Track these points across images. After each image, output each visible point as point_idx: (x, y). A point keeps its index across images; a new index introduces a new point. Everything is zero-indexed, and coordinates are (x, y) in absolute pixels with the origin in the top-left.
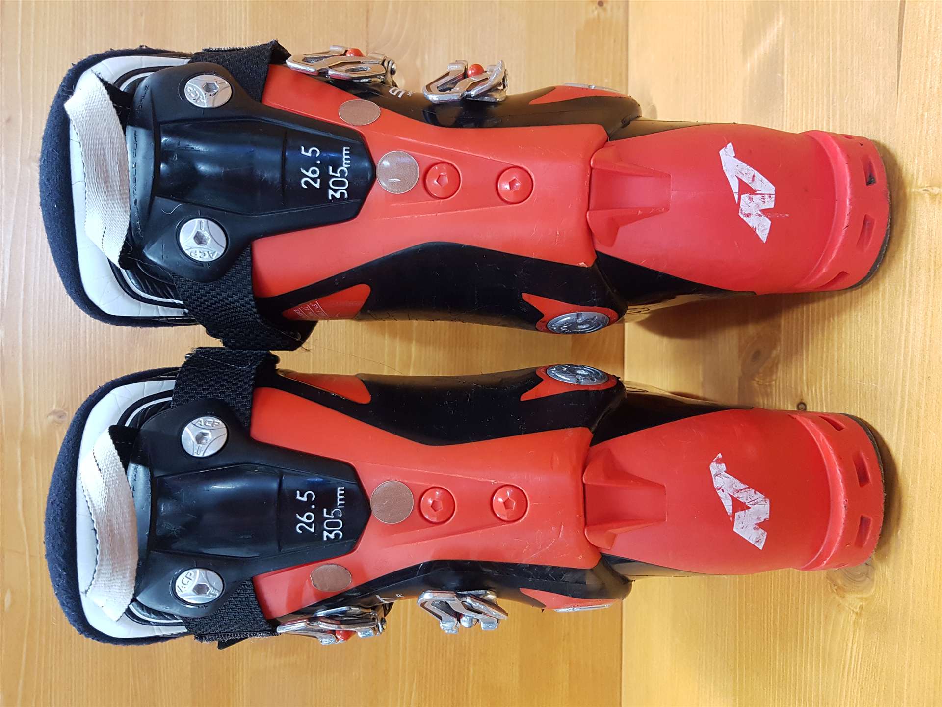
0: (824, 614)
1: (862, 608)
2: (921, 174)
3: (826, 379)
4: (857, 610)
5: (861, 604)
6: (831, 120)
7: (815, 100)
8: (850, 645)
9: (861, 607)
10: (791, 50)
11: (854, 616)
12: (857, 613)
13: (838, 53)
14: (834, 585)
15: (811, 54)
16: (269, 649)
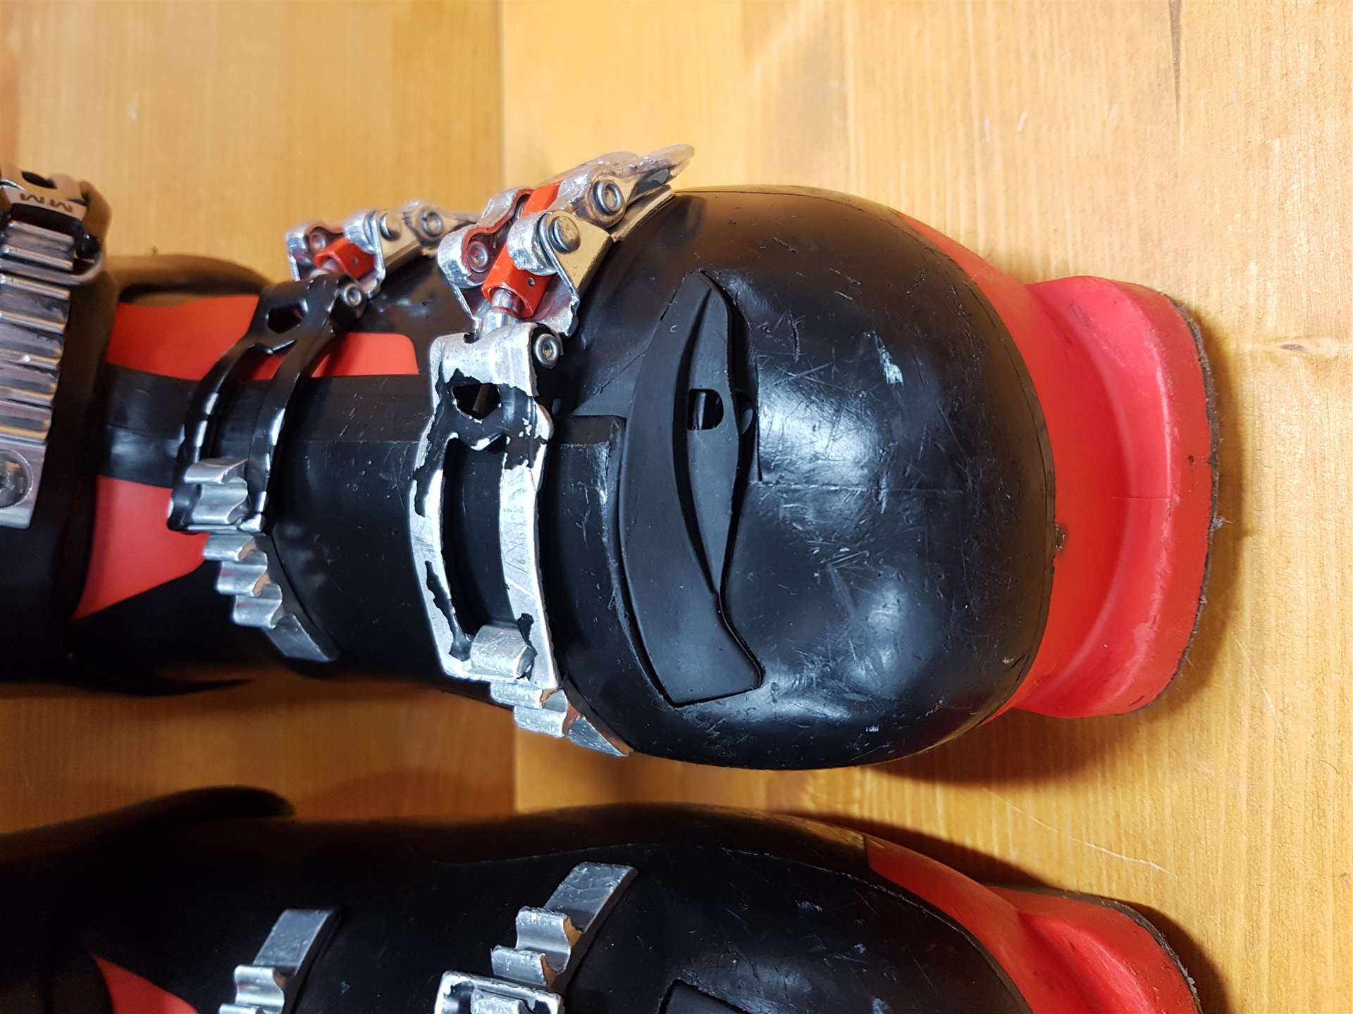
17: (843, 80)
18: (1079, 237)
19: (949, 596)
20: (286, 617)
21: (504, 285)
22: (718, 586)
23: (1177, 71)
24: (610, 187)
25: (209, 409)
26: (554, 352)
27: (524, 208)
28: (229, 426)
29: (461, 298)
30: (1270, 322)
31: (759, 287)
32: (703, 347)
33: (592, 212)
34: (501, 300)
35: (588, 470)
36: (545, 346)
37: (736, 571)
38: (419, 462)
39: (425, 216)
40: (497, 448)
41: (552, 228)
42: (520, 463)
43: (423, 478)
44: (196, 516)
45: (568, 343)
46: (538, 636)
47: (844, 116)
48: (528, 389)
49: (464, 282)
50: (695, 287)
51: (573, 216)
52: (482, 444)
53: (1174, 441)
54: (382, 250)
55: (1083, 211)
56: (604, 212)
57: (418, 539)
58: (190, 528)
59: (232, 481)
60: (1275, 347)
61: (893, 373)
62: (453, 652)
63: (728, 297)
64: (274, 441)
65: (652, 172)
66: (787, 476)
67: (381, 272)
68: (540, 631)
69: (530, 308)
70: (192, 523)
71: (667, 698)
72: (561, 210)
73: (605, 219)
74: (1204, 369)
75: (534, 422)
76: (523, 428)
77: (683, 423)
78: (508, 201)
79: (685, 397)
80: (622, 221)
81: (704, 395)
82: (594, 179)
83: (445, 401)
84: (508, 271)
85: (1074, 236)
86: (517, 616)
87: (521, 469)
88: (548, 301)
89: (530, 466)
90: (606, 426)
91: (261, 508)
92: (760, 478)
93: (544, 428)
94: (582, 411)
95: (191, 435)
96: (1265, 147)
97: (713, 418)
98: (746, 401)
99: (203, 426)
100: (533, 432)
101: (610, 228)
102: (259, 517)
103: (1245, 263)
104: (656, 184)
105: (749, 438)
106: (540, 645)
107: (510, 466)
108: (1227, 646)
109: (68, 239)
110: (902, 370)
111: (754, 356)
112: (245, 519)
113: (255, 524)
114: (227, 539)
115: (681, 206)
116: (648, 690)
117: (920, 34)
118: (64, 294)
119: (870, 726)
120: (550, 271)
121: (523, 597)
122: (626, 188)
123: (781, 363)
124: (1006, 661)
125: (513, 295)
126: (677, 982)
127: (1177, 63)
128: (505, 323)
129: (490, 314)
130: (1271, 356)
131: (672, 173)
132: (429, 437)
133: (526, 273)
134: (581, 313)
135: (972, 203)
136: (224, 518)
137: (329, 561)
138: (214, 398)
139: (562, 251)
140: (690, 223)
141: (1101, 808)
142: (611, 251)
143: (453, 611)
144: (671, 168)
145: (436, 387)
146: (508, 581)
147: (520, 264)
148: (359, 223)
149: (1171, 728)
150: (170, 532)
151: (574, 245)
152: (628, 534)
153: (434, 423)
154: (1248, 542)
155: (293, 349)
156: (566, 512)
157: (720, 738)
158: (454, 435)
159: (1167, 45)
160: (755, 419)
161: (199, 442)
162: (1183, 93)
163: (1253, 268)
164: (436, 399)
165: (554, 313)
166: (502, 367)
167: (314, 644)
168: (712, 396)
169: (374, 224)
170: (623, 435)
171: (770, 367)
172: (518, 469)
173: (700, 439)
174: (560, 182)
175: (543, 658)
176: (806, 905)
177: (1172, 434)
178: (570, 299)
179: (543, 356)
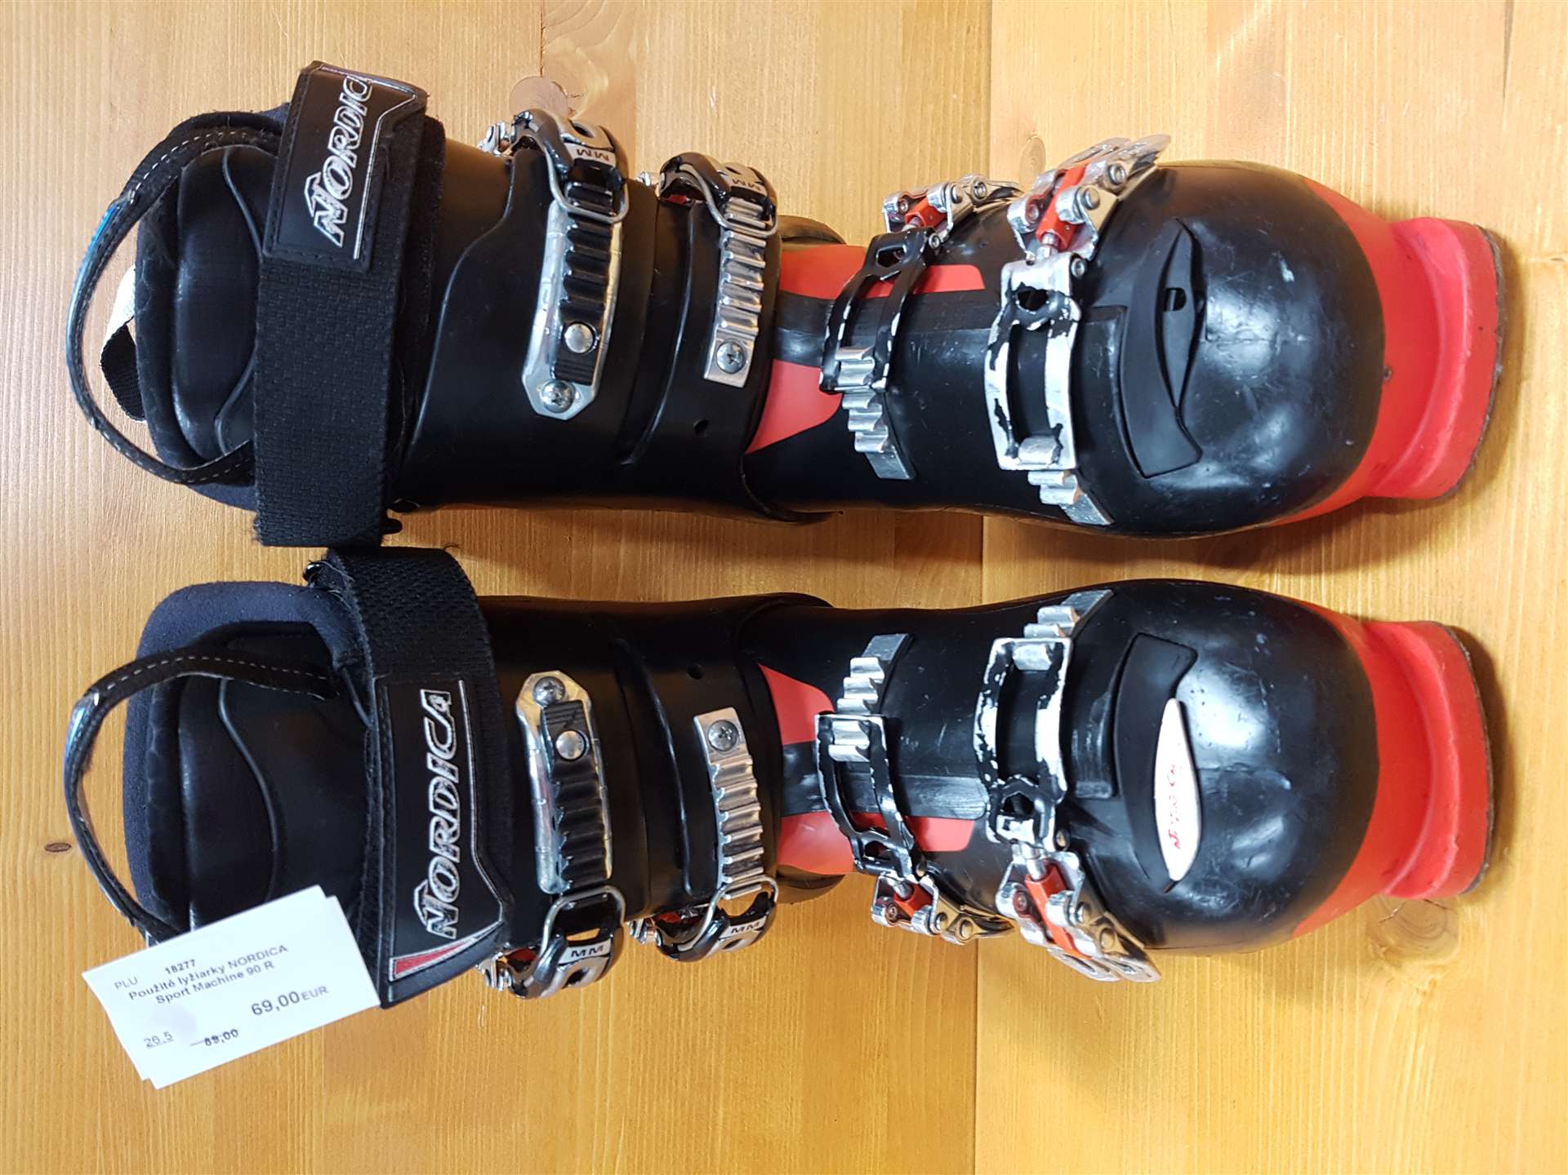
0: (1361, 997)
1: (1435, 983)
2: (1548, 231)
3: (1364, 591)
4: (1426, 987)
5: (1431, 976)
6: (1375, 149)
7: (1345, 114)
8: (1412, 1047)
9: (1433, 983)
10: (1300, 32)
11: (1419, 999)
12: (1424, 993)
13: (1390, 30)
14: (1381, 946)
15: (1337, 36)
16: (360, 1089)
17: (1283, 72)
18: (1438, 190)
19: (1313, 401)
20: (889, 447)
21: (1052, 231)
22: (1177, 403)
23: (1505, 78)
24: (1119, 168)
25: (845, 315)
26: (1082, 269)
27: (1062, 181)
28: (857, 326)
29: (1020, 240)
30: (1546, 245)
31: (1211, 228)
32: (1175, 264)
33: (1107, 184)
34: (1048, 240)
35: (1103, 338)
36: (1078, 266)
37: (1189, 394)
38: (993, 339)
39: (976, 185)
40: (1045, 327)
41: (1084, 195)
42: (1060, 334)
43: (995, 348)
44: (841, 381)
45: (1090, 264)
46: (1065, 436)
47: (1284, 98)
48: (1067, 292)
49: (1023, 230)
50: (1171, 228)
51: (1096, 187)
52: (1035, 326)
53: (1470, 318)
54: (950, 209)
55: (1441, 171)
56: (1114, 183)
57: (991, 385)
58: (836, 389)
59: (866, 359)
60: (1548, 260)
61: (1288, 275)
62: (1008, 453)
63: (1191, 234)
64: (894, 332)
65: (1144, 156)
66: (1222, 335)
67: (950, 225)
68: (1067, 435)
69: (1065, 242)
70: (837, 386)
71: (1142, 473)
72: (1088, 183)
73: (1114, 187)
74: (1497, 274)
75: (1069, 310)
76: (1062, 314)
77: (1162, 307)
78: (1051, 178)
79: (1163, 293)
80: (1124, 188)
81: (1174, 292)
82: (1110, 163)
83: (1012, 302)
84: (1054, 220)
85: (1435, 189)
86: (1053, 425)
87: (1062, 338)
88: (1076, 240)
89: (1067, 335)
90: (1112, 312)
91: (886, 373)
92: (1206, 338)
93: (1076, 313)
94: (1098, 304)
95: (834, 333)
96: (1553, 130)
97: (1180, 304)
98: (1200, 295)
99: (843, 326)
100: (1068, 317)
101: (1117, 194)
102: (884, 380)
103: (1535, 205)
104: (1147, 163)
105: (1200, 315)
106: (1066, 442)
107: (1054, 336)
108: (1508, 451)
109: (760, 208)
110: (1294, 274)
111: (1206, 268)
112: (875, 381)
113: (881, 384)
114: (859, 395)
115: (1163, 177)
116: (1130, 469)
117: (1341, 40)
118: (763, 243)
119: (1265, 482)
120: (1080, 221)
121: (1058, 413)
122: (1128, 167)
123: (1222, 271)
124: (1348, 443)
125: (1056, 237)
126: (1140, 634)
127: (1505, 72)
128: (1051, 254)
129: (1042, 248)
130: (1545, 266)
131: (1157, 155)
132: (999, 324)
133: (1066, 223)
134: (1098, 245)
135: (1370, 165)
136: (860, 380)
137: (923, 408)
138: (848, 308)
139: (1089, 208)
140: (1166, 188)
141: (1428, 568)
142: (1118, 207)
143: (1010, 428)
144: (1156, 153)
145: (1006, 294)
146: (1048, 403)
147: (1063, 218)
148: (938, 192)
149: (1472, 509)
150: (821, 393)
151: (1096, 205)
152: (1125, 373)
153: (1002, 317)
154: (1524, 384)
155: (900, 276)
156: (1087, 362)
157: (1172, 499)
158: (1016, 322)
159: (1501, 60)
160: (1205, 305)
161: (840, 336)
162: (1507, 93)
163: (1539, 210)
164: (1004, 301)
165: (1080, 246)
166: (1052, 279)
167: (902, 467)
168: (1180, 291)
169: (948, 192)
170: (1125, 316)
171: (1216, 274)
172: (1059, 337)
173: (1171, 316)
174: (1086, 165)
175: (1068, 450)
176: (1221, 598)
177: (1468, 313)
178: (1092, 238)
179: (1076, 271)
